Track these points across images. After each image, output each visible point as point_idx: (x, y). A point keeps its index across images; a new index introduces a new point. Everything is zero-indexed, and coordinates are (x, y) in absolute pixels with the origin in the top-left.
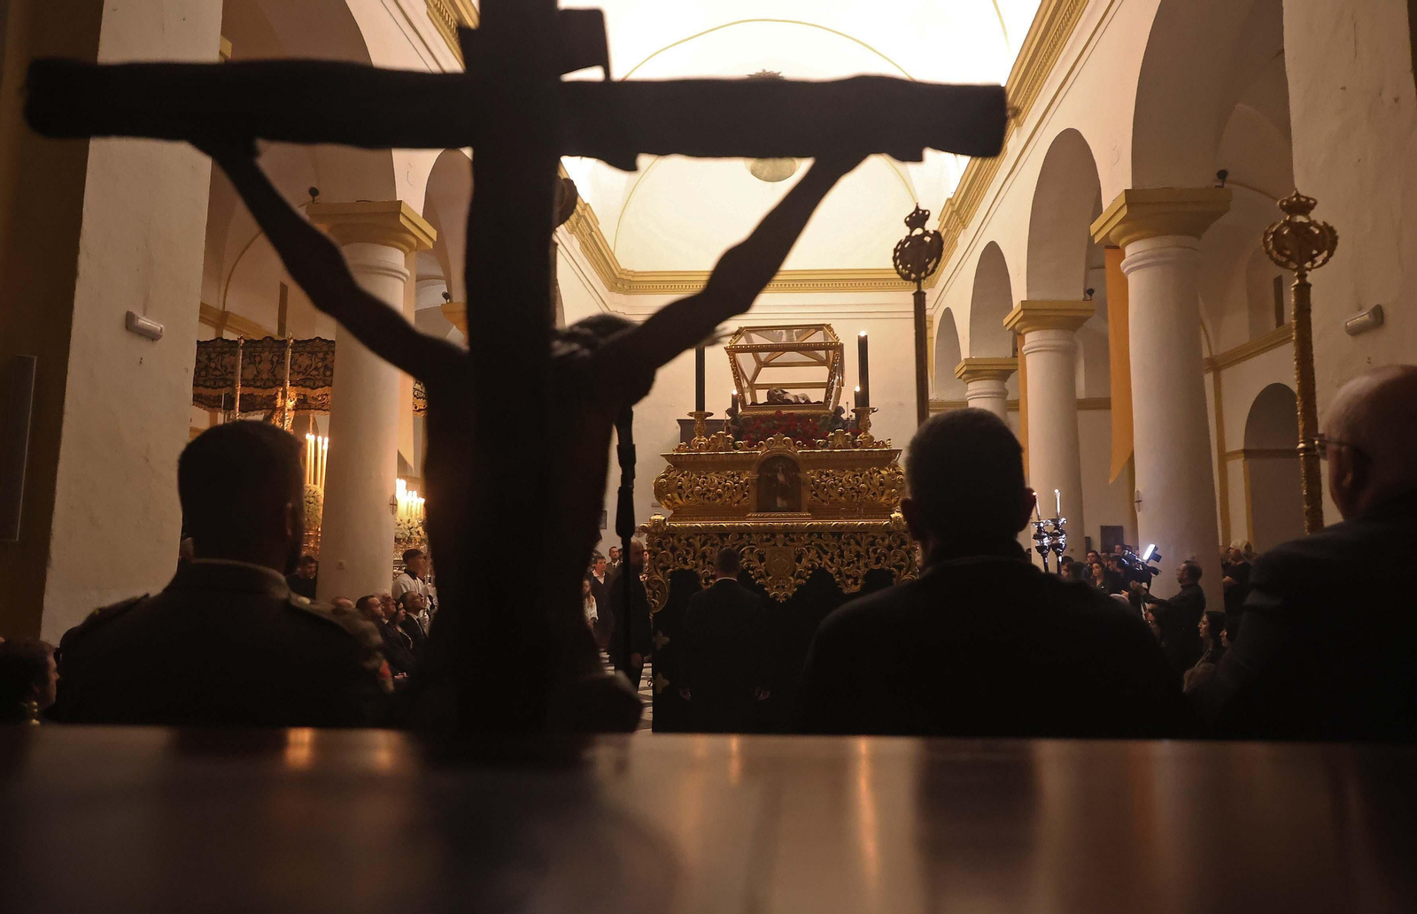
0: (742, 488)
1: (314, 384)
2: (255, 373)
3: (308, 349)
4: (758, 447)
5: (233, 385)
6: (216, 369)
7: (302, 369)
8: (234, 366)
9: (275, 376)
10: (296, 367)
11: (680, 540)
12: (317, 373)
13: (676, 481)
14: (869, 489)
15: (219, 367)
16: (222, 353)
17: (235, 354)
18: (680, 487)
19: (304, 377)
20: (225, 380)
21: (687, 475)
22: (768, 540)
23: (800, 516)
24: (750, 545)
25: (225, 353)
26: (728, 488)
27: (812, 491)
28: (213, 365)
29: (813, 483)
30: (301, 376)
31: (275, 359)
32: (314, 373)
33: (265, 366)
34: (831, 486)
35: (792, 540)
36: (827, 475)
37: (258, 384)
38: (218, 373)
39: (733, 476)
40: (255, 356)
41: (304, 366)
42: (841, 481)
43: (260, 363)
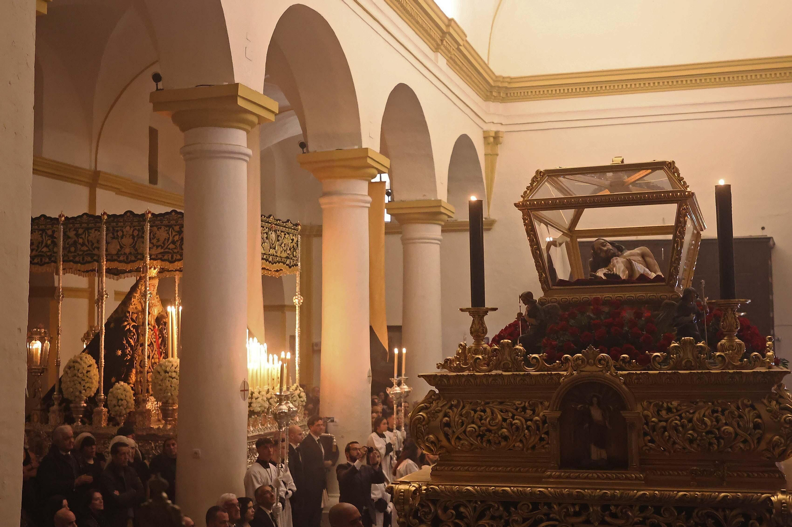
0: (538, 429)
1: (172, 257)
2: (118, 247)
3: (165, 222)
4: (562, 363)
5: (99, 261)
6: (83, 244)
7: (160, 243)
8: (98, 242)
9: (136, 250)
10: (154, 241)
11: (445, 509)
12: (174, 247)
13: (441, 415)
14: (737, 434)
15: (87, 243)
16: (88, 229)
17: (99, 229)
18: (448, 425)
19: (162, 250)
20: (92, 256)
21: (457, 406)
22: (577, 514)
23: (627, 478)
24: (549, 519)
25: (91, 228)
26: (517, 428)
27: (645, 434)
28: (81, 241)
29: (647, 424)
30: (160, 250)
31: (136, 233)
32: (172, 246)
33: (127, 241)
34: (675, 428)
35: (614, 516)
36: (669, 410)
37: (121, 258)
38: (85, 248)
39: (524, 409)
40: (117, 231)
41: (162, 239)
42: (690, 421)
43: (122, 238)
